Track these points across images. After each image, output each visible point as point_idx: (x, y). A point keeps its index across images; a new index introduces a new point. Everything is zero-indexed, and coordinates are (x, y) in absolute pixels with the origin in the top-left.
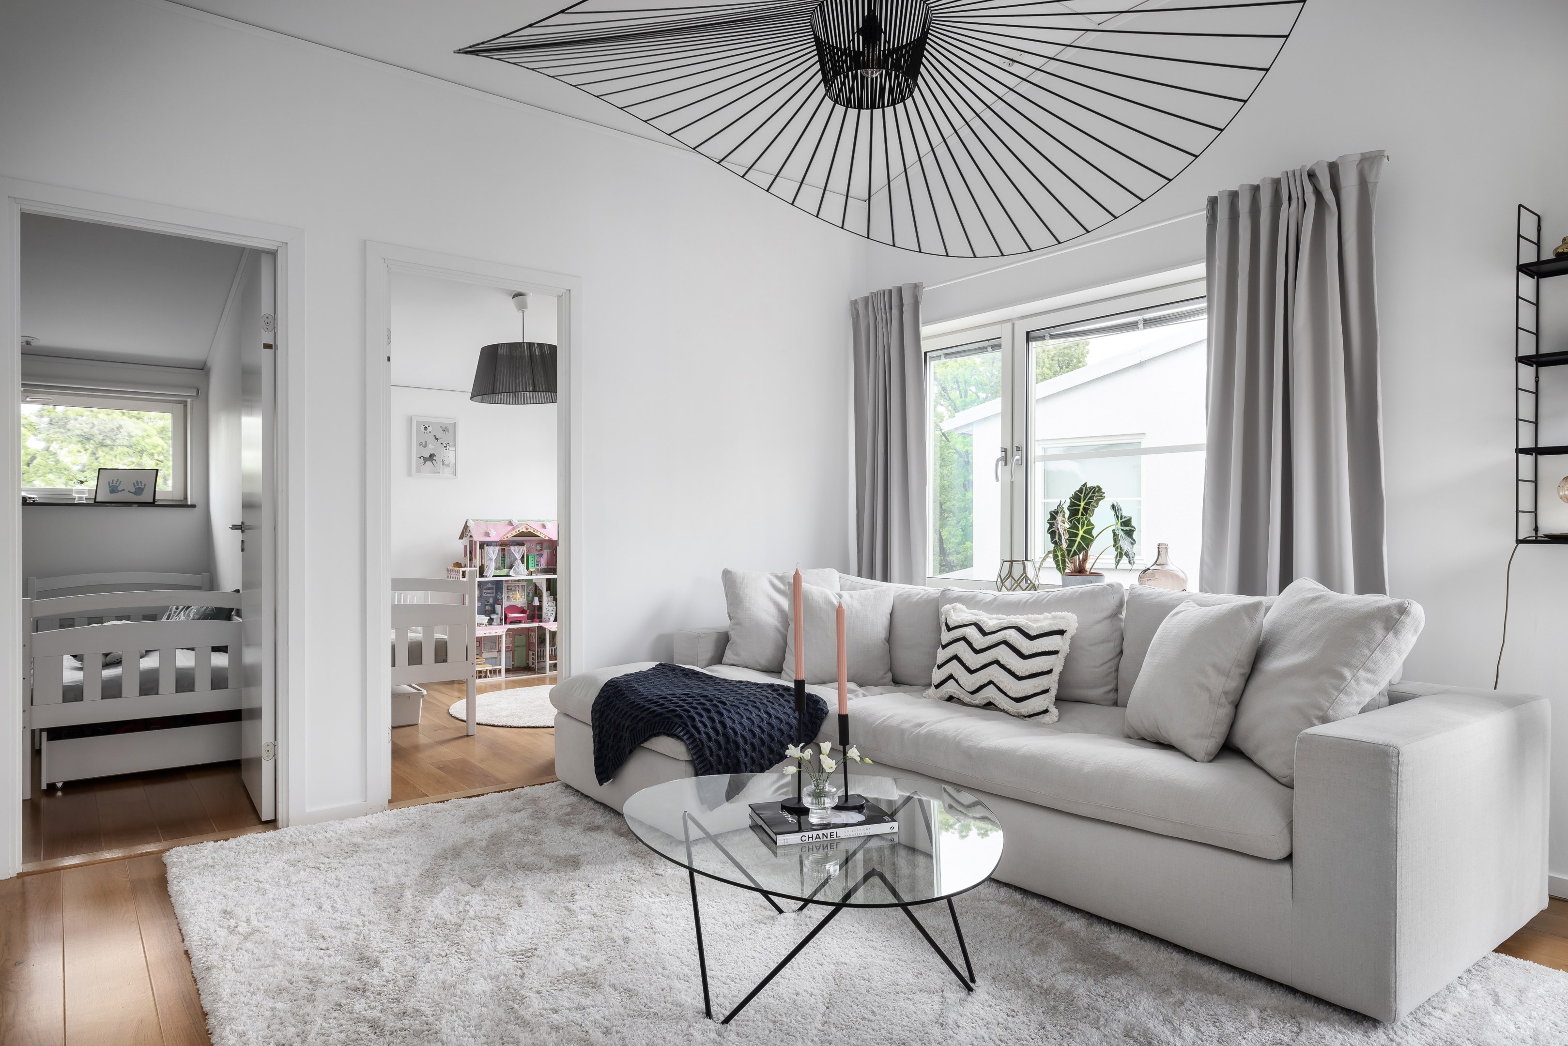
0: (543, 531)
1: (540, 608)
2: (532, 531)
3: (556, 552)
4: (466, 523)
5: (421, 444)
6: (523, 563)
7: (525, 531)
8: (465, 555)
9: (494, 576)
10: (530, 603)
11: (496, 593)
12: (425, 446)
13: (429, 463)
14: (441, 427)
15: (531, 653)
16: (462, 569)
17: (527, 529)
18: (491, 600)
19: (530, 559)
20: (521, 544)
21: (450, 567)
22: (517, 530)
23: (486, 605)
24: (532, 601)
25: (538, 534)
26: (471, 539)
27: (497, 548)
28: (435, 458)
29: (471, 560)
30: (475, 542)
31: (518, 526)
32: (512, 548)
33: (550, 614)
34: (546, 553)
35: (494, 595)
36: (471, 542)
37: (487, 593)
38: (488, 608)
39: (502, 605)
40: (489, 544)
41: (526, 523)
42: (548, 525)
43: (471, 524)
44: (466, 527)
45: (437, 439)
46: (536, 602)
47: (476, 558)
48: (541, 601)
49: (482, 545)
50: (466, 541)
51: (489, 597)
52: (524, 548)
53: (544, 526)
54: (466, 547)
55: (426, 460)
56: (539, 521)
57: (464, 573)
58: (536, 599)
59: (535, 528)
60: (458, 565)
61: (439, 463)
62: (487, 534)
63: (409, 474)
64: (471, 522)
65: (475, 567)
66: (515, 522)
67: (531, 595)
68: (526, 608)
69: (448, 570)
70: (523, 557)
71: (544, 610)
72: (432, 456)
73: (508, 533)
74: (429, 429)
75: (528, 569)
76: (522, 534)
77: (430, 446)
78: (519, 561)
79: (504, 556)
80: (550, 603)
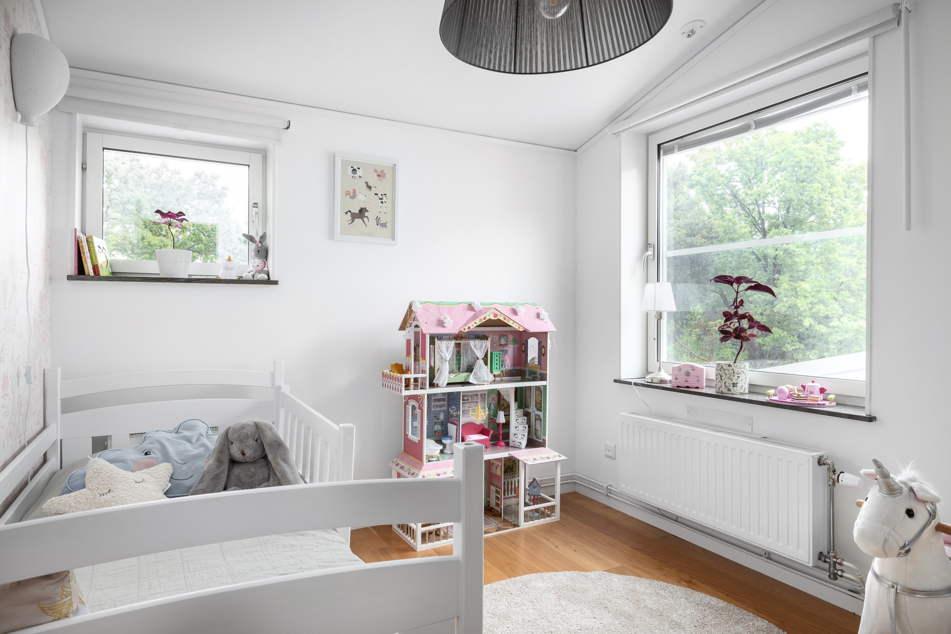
0: (514, 318)
1: (507, 425)
2: (502, 318)
3: (526, 347)
4: (410, 306)
5: (348, 193)
6: (486, 364)
7: (493, 318)
8: (408, 354)
9: (449, 384)
10: (492, 419)
11: (449, 405)
12: (354, 197)
13: (358, 221)
14: (376, 171)
15: (493, 488)
16: (405, 376)
17: (496, 315)
18: (442, 417)
19: (495, 358)
20: (483, 337)
21: (387, 371)
22: (482, 317)
23: (435, 423)
24: (496, 415)
25: (510, 323)
26: (417, 330)
27: (452, 343)
28: (366, 214)
29: (416, 360)
30: (424, 336)
31: (481, 312)
32: (472, 343)
33: (520, 436)
34: (510, 349)
35: (445, 408)
36: (416, 334)
37: (437, 406)
38: (438, 428)
39: (457, 425)
40: (441, 337)
41: (496, 306)
42: (521, 310)
43: (418, 308)
44: (410, 311)
45: (369, 187)
46: (501, 419)
47: (424, 358)
48: (507, 416)
49: (433, 338)
50: (409, 334)
51: (439, 413)
52: (488, 343)
53: (515, 312)
54: (408, 342)
55: (354, 216)
56: (507, 304)
57: (407, 380)
58: (501, 414)
59: (505, 315)
60: (400, 369)
61: (372, 222)
62: (441, 323)
63: (331, 236)
64: (418, 304)
65: (423, 372)
66: (478, 306)
67: (493, 407)
68: (486, 427)
69: (384, 376)
70: (486, 355)
71: (512, 430)
72: (362, 211)
73: (469, 322)
74: (359, 173)
75: (492, 372)
76: (489, 323)
77: (360, 197)
78: (481, 362)
79: (458, 354)
80: (520, 420)
